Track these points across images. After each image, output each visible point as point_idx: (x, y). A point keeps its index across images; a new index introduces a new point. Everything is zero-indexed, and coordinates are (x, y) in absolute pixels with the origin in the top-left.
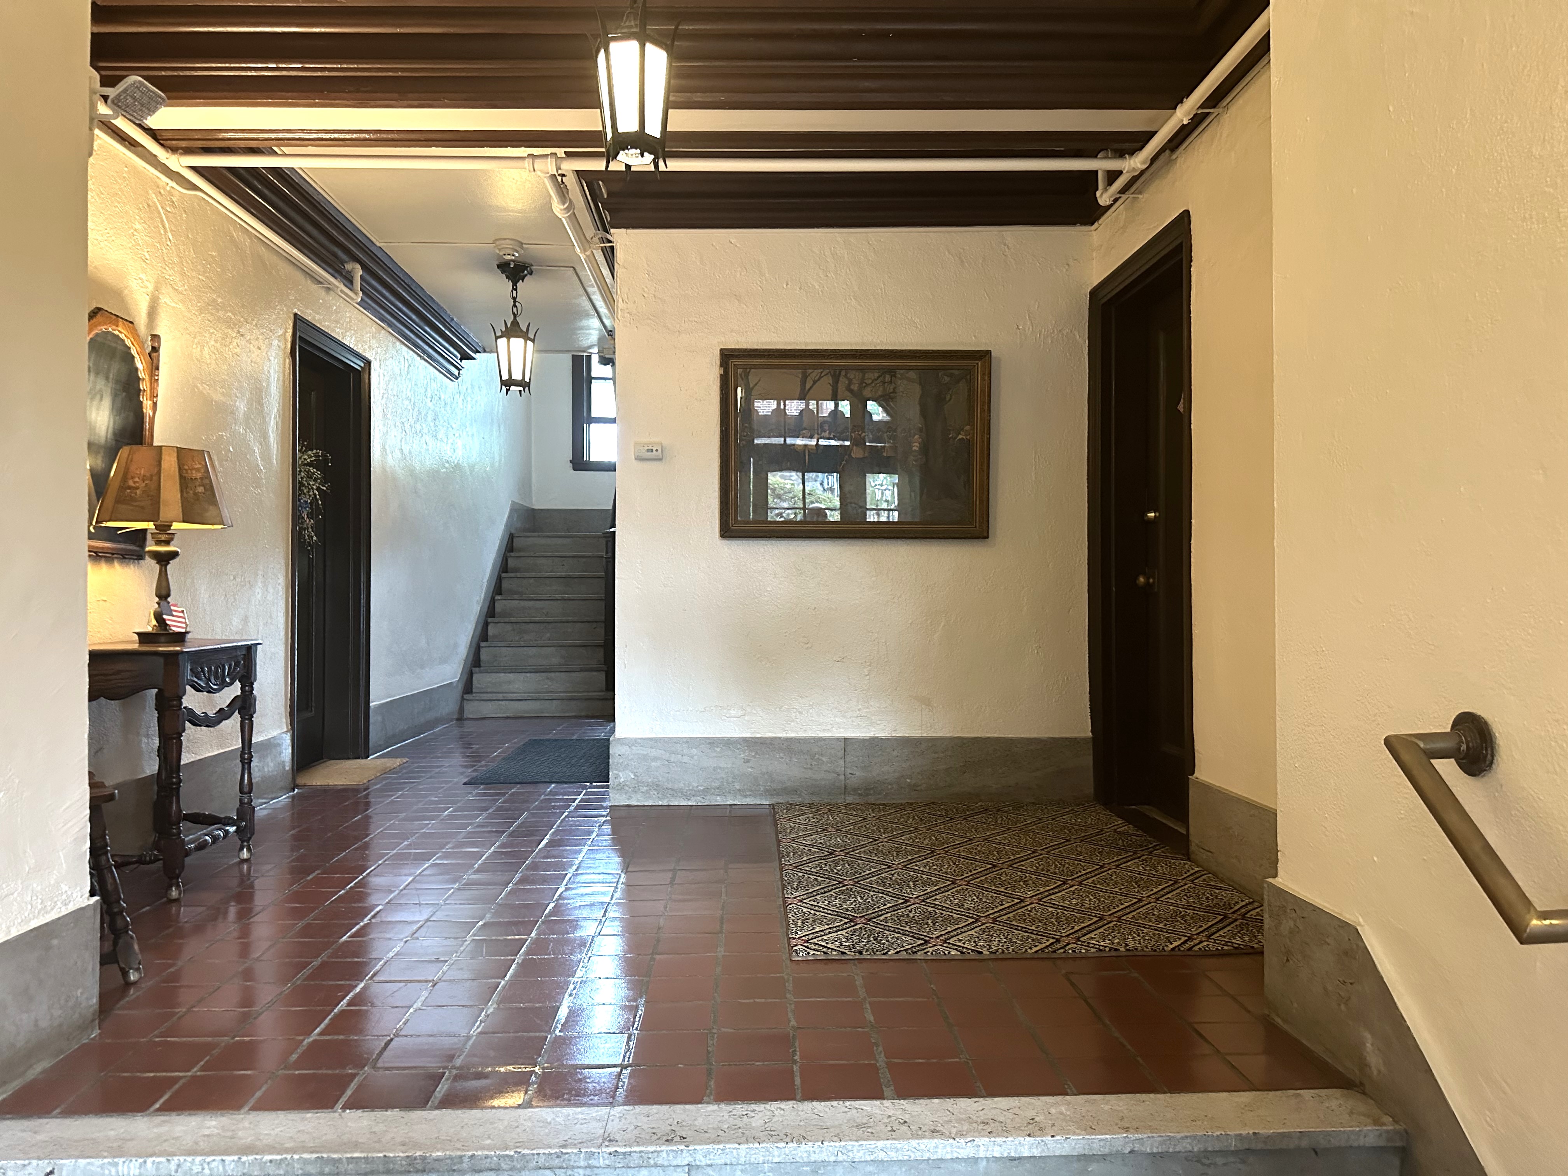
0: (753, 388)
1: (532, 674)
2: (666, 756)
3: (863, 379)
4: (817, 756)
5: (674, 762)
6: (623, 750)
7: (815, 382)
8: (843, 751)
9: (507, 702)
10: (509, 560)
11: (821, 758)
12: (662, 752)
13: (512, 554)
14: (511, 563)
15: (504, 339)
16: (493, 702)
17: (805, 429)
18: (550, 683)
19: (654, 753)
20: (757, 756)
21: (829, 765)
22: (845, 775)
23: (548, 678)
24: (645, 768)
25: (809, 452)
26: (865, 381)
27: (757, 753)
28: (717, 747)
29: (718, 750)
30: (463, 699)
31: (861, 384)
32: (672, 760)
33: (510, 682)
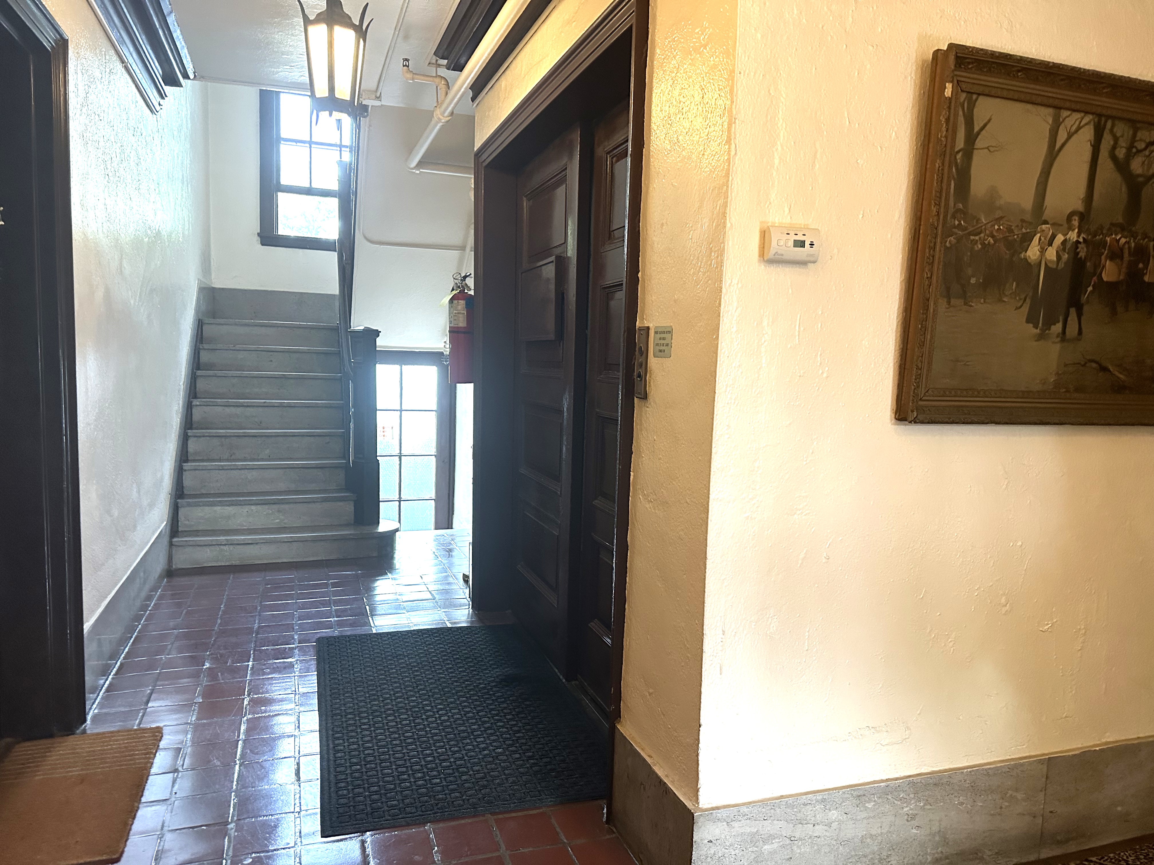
0: (978, 133)
1: (259, 506)
2: (787, 830)
3: (1133, 140)
4: (1010, 792)
5: (801, 839)
6: (717, 832)
7: (1070, 136)
8: (1044, 779)
9: (231, 547)
10: (202, 354)
11: (1015, 794)
12: (782, 824)
13: (206, 346)
14: (205, 357)
15: (323, 28)
16: (212, 548)
17: (1046, 222)
18: (282, 517)
19: (768, 827)
20: (928, 807)
21: (1024, 803)
22: (1043, 816)
23: (279, 511)
24: (753, 856)
25: (1046, 264)
26: (1136, 144)
27: (927, 802)
28: (870, 801)
29: (870, 805)
30: (171, 544)
31: (1129, 149)
32: (797, 835)
33: (229, 517)
